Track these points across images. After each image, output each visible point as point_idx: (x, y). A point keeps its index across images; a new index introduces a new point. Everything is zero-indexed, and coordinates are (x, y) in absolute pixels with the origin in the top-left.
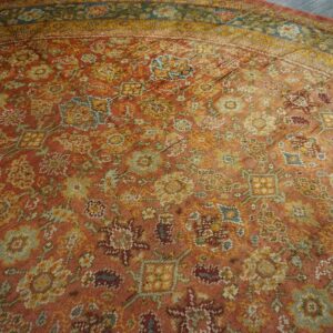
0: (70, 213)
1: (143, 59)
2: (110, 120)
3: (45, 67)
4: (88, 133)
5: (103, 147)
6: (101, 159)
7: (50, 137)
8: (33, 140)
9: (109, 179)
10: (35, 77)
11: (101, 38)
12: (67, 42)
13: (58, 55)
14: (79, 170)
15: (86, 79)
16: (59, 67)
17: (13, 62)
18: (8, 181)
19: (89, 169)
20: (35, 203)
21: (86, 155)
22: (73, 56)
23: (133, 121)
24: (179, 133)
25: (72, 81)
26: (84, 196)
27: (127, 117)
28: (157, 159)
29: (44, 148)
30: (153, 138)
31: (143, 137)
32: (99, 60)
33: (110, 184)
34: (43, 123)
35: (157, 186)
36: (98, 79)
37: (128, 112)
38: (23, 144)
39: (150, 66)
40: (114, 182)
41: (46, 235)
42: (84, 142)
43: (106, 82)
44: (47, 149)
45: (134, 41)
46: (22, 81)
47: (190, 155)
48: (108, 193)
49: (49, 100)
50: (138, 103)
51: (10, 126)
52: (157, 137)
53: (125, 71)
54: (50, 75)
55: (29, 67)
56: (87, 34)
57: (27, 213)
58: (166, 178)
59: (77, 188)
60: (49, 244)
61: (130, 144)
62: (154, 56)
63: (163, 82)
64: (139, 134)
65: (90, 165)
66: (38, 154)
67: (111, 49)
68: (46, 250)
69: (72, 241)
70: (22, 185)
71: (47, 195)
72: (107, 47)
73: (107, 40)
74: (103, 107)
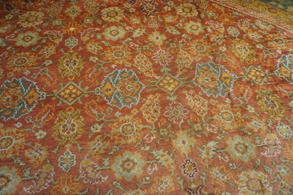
0: (171, 161)
1: (275, 51)
2: (229, 96)
3: (199, 25)
4: (209, 99)
5: (215, 117)
6: (210, 127)
7: (181, 89)
8: (169, 84)
9: (209, 149)
10: (189, 31)
11: (249, 17)
12: (222, 9)
13: (212, 18)
14: (191, 127)
15: (224, 49)
16: (209, 30)
17: (179, 11)
18: (141, 109)
19: (198, 132)
20: (152, 138)
21: (200, 118)
22: (222, 24)
23: (246, 105)
24: (279, 137)
25: (214, 47)
26: (186, 153)
27: (243, 100)
28: (252, 151)
29: (174, 95)
30: (256, 130)
31: (249, 125)
32: (240, 37)
33: (208, 154)
34: (181, 73)
35: (242, 176)
36: (233, 54)
37: (245, 96)
38: (161, 84)
39: (279, 61)
40: (212, 153)
41: (149, 169)
42: (203, 105)
43: (238, 59)
44: (175, 97)
45: (274, 31)
46: (179, 30)
47: (280, 163)
48: (204, 160)
49: (192, 55)
50: (257, 91)
51: (159, 64)
52: (259, 131)
53: (257, 56)
54: (200, 34)
55: (188, 20)
56: (239, 8)
57: (144, 143)
58: (252, 173)
59: (184, 142)
60: (148, 178)
61: (236, 126)
62: (285, 52)
63: (283, 81)
64: (246, 120)
65: (200, 129)
66: (168, 98)
67: (253, 31)
68: (144, 182)
69: (164, 186)
70: (149, 118)
71: (162, 137)
72: (251, 27)
73: (253, 20)
74: (228, 81)
